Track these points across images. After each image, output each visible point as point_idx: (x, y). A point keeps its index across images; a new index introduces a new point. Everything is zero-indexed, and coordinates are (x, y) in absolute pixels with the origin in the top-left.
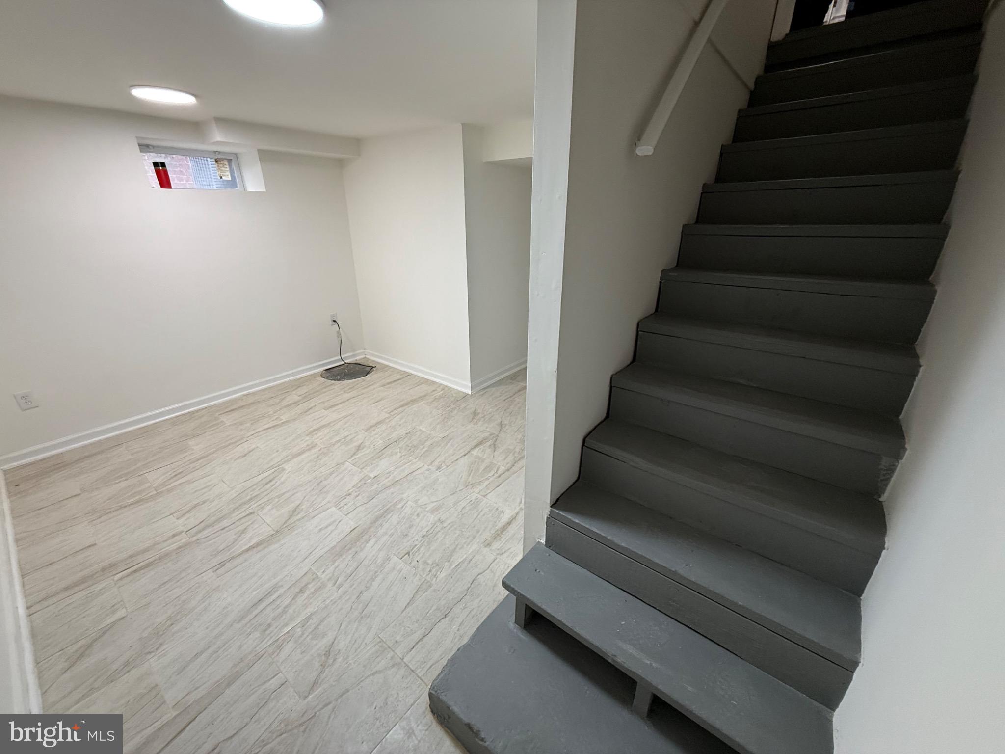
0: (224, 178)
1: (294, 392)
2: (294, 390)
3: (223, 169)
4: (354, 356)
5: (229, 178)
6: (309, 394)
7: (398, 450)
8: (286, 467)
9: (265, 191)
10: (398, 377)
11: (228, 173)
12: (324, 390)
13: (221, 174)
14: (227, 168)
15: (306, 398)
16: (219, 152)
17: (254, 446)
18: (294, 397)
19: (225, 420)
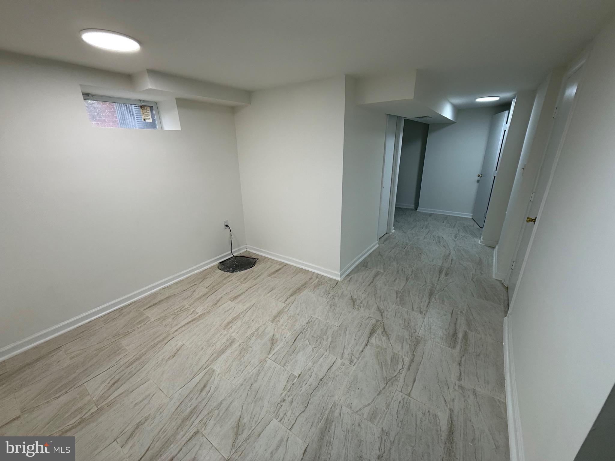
0: (147, 121)
1: (201, 285)
2: (200, 283)
3: (146, 113)
4: (239, 250)
5: (151, 121)
6: (214, 287)
7: (307, 342)
8: (215, 368)
9: (180, 130)
10: (278, 267)
11: (150, 117)
12: (225, 282)
13: (145, 117)
14: (149, 113)
15: (213, 290)
16: (144, 101)
17: (180, 343)
18: (202, 290)
19: (149, 315)
